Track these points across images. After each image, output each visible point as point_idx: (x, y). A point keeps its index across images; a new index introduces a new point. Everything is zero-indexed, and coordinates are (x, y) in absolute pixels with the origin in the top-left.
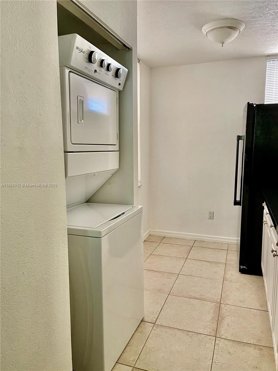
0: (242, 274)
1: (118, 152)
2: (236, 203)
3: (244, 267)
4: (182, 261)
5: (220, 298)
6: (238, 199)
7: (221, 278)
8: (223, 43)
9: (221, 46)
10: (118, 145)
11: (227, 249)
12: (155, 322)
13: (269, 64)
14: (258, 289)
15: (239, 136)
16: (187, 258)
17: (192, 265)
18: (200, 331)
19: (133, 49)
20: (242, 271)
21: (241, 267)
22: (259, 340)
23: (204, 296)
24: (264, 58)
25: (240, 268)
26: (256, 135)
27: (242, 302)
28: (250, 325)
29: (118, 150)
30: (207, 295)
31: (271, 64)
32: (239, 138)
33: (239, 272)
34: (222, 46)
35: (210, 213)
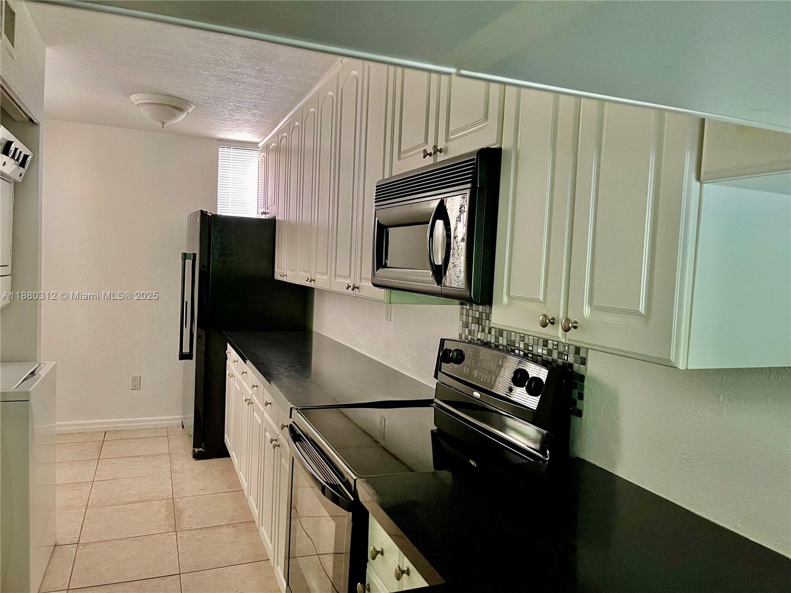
0: (198, 461)
1: (10, 276)
2: (183, 357)
3: (201, 449)
4: (93, 465)
5: (171, 493)
6: (186, 350)
7: (167, 472)
8: (164, 123)
9: (161, 127)
10: (10, 266)
11: (167, 435)
12: (79, 541)
13: (222, 152)
14: (223, 472)
15: (185, 254)
16: (99, 459)
17: (113, 465)
18: (153, 532)
19: (41, 125)
20: (197, 456)
21: (196, 450)
22: (232, 519)
23: (147, 497)
24: (216, 141)
25: (194, 451)
26: (213, 256)
27: (204, 490)
28: (219, 509)
29: (10, 273)
30: (150, 495)
31: (225, 153)
32: (185, 256)
33: (193, 458)
34: (163, 128)
35: (134, 379)
